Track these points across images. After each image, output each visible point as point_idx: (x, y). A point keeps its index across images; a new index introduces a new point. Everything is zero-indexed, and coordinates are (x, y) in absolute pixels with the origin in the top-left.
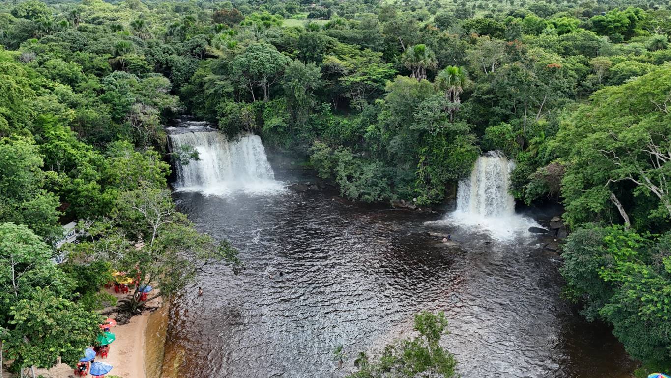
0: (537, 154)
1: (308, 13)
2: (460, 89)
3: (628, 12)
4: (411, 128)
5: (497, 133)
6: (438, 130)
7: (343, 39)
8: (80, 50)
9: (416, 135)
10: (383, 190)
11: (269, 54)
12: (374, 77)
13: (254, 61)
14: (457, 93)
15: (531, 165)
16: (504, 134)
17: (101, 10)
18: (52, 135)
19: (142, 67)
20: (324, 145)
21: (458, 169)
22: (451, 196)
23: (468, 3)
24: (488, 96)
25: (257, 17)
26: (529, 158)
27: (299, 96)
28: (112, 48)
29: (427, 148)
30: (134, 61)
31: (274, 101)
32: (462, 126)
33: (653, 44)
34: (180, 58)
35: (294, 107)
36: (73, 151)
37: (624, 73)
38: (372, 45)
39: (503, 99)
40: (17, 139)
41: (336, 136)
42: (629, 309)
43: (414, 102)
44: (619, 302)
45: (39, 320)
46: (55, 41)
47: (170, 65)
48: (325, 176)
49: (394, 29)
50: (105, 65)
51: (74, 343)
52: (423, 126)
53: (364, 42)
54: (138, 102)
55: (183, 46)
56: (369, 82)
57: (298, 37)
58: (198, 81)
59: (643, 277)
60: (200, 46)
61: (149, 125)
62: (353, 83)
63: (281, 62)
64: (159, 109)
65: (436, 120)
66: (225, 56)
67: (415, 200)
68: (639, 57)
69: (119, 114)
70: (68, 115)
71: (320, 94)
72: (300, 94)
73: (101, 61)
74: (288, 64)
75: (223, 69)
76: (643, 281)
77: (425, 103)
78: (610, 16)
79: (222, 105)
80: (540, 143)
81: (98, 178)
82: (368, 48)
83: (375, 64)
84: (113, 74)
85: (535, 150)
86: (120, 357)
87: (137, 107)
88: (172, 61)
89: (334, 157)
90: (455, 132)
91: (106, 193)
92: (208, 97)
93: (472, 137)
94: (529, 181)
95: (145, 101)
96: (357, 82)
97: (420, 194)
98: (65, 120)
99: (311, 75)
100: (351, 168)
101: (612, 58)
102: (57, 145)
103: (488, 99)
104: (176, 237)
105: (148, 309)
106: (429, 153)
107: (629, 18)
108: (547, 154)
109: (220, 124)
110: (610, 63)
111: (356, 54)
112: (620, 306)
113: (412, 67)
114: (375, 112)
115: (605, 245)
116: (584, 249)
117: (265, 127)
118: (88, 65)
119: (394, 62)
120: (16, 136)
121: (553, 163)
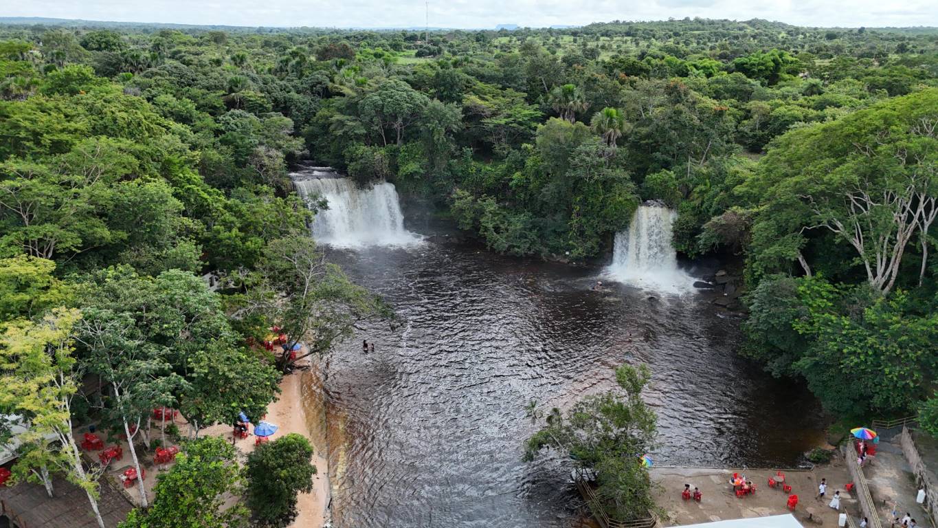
0: (703, 203)
1: (416, 51)
2: (619, 133)
3: (772, 55)
4: (567, 174)
5: (659, 180)
6: (596, 177)
7: (481, 78)
8: (190, 85)
9: (571, 183)
10: (533, 243)
11: (405, 93)
12: (520, 120)
13: (389, 100)
14: (616, 137)
15: (695, 215)
16: (666, 182)
17: (181, 43)
18: (180, 177)
19: (261, 105)
20: (467, 194)
21: (616, 220)
22: (607, 249)
23: (589, 43)
24: (647, 141)
25: (369, 54)
26: (694, 208)
27: (438, 139)
28: (225, 84)
29: (581, 197)
30: (252, 99)
31: (409, 145)
32: (620, 173)
33: (807, 89)
34: (300, 96)
35: (431, 152)
36: (206, 196)
37: (786, 118)
38: (513, 85)
39: (665, 144)
40: (149, 181)
41: (478, 184)
42: (827, 362)
43: (569, 146)
44: (816, 356)
45: (220, 373)
46: (160, 75)
47: (288, 104)
48: (467, 228)
49: (535, 68)
50: (220, 103)
51: (255, 398)
52: (580, 173)
53: (505, 81)
54: (261, 144)
55: (302, 84)
56: (514, 125)
57: (433, 75)
58: (320, 122)
59: (844, 329)
60: (320, 83)
61: (274, 169)
62: (497, 126)
63: (418, 102)
64: (284, 152)
65: (593, 166)
66: (354, 94)
67: (567, 253)
68: (798, 102)
69: (243, 156)
70: (194, 156)
71: (460, 138)
72: (440, 137)
73: (216, 98)
74: (426, 104)
75: (352, 109)
76: (844, 332)
77: (581, 148)
78: (754, 59)
79: (352, 148)
80: (706, 192)
81: (239, 225)
82: (509, 87)
83: (519, 105)
84: (230, 113)
85: (700, 199)
86: (278, 418)
87: (262, 149)
88: (291, 100)
89: (476, 206)
90: (613, 180)
91: (249, 243)
92: (333, 140)
93: (631, 185)
94: (703, 230)
95: (267, 143)
96: (500, 125)
97: (574, 247)
98: (191, 162)
99: (452, 116)
100: (496, 218)
101: (770, 102)
102: (189, 189)
103: (647, 144)
104: (334, 289)
105: (299, 368)
106: (584, 202)
107: (773, 61)
108: (714, 203)
109: (349, 169)
110: (769, 107)
111: (498, 94)
112: (817, 359)
113: (560, 109)
114: (521, 158)
115: (799, 296)
116: (777, 301)
117: (400, 173)
118: (202, 102)
119: (539, 103)
120: (149, 178)
121: (729, 212)
